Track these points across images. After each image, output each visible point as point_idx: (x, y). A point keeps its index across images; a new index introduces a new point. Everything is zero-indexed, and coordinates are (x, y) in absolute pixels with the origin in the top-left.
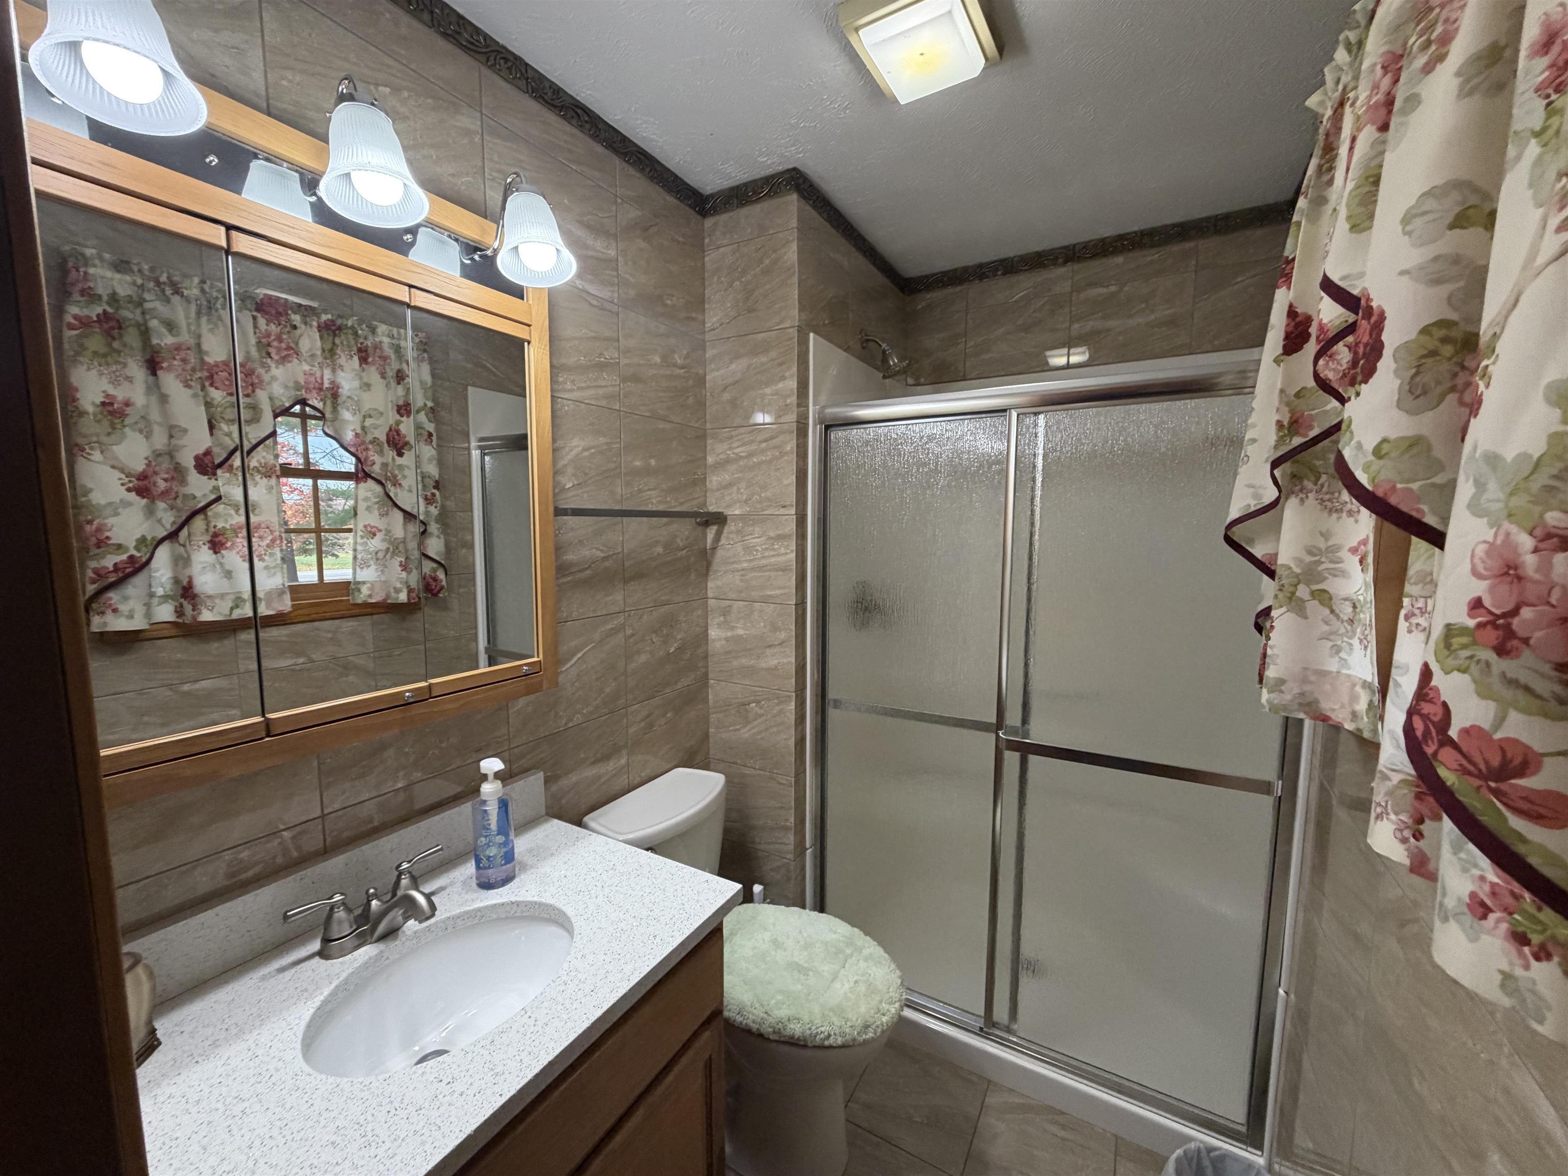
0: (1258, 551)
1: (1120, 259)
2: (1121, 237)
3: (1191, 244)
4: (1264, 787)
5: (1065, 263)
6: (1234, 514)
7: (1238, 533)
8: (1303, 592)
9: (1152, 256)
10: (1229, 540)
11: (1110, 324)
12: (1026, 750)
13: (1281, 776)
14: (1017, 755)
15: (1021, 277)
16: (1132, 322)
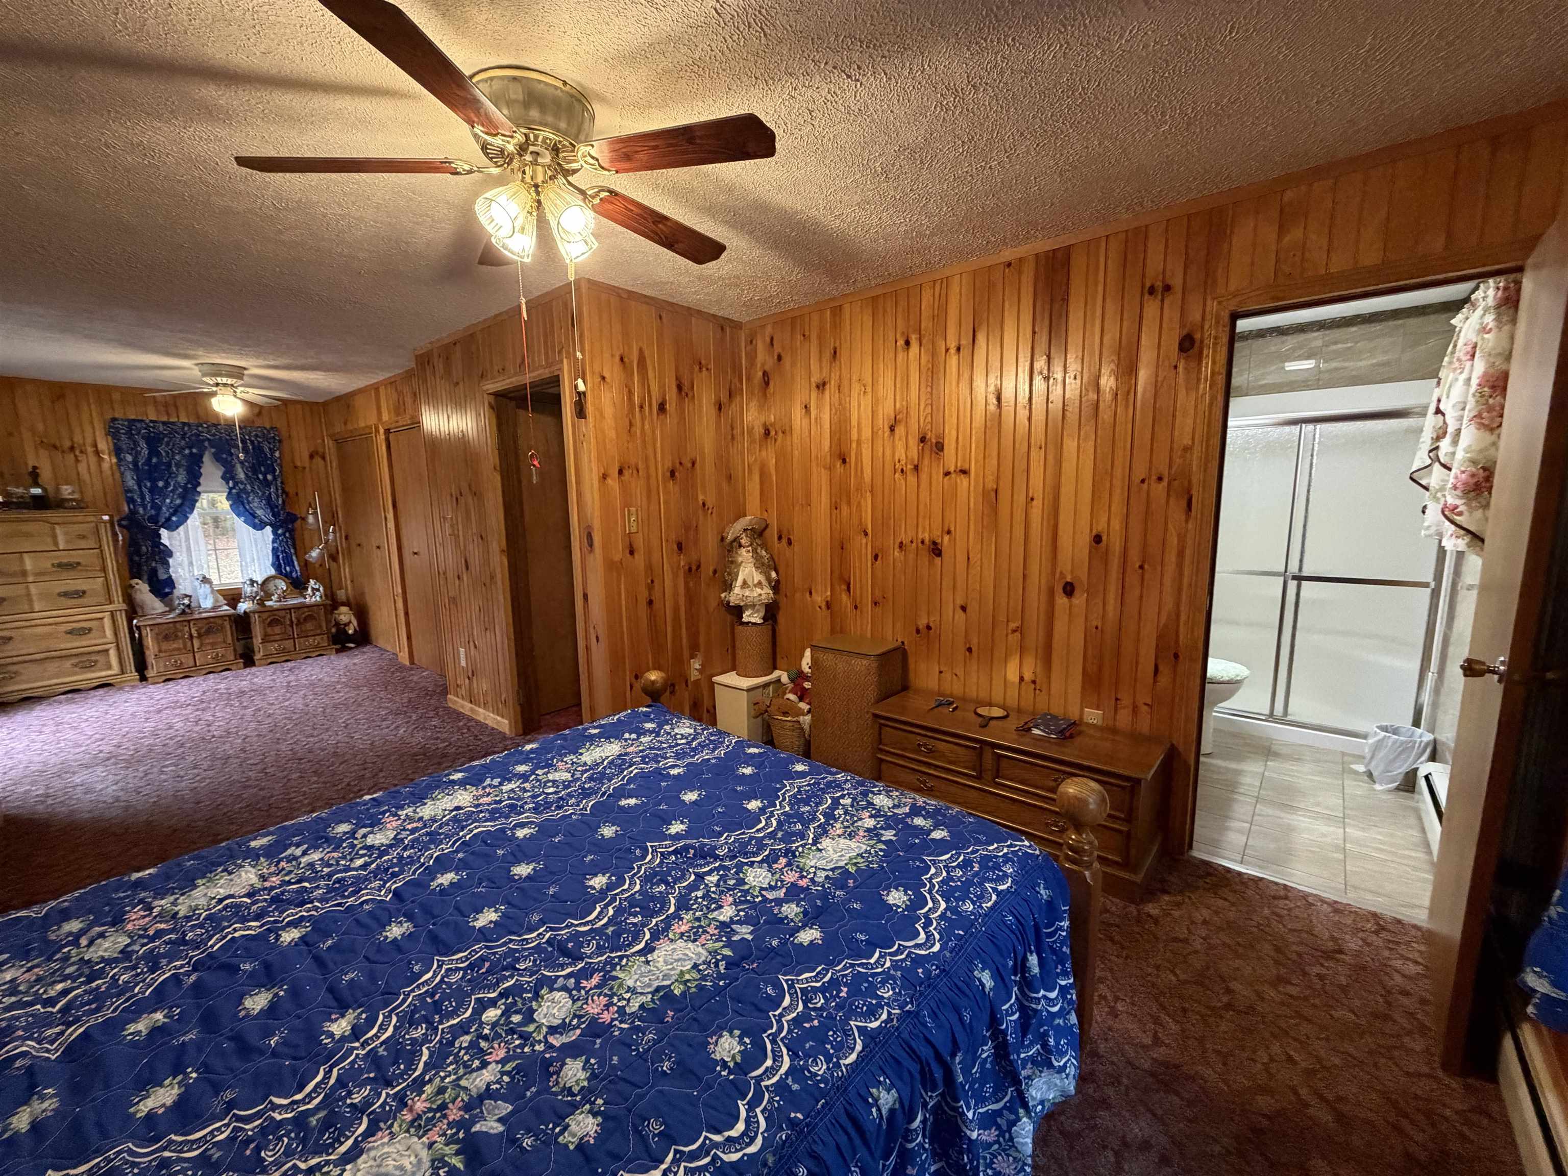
0: (1423, 482)
1: (1354, 329)
2: (1358, 316)
3: (1400, 322)
4: (1426, 585)
5: (1318, 330)
6: (1414, 469)
7: (1415, 476)
8: (1439, 495)
9: (1377, 327)
10: (1412, 479)
11: (1346, 364)
12: (1299, 579)
13: (1435, 580)
14: (1295, 582)
15: (1289, 338)
16: (1360, 364)
